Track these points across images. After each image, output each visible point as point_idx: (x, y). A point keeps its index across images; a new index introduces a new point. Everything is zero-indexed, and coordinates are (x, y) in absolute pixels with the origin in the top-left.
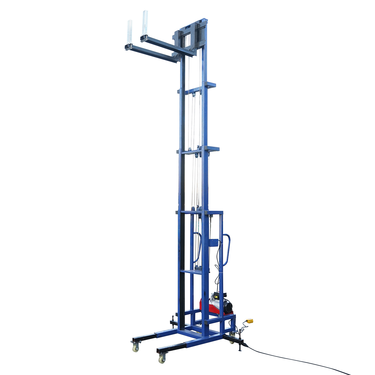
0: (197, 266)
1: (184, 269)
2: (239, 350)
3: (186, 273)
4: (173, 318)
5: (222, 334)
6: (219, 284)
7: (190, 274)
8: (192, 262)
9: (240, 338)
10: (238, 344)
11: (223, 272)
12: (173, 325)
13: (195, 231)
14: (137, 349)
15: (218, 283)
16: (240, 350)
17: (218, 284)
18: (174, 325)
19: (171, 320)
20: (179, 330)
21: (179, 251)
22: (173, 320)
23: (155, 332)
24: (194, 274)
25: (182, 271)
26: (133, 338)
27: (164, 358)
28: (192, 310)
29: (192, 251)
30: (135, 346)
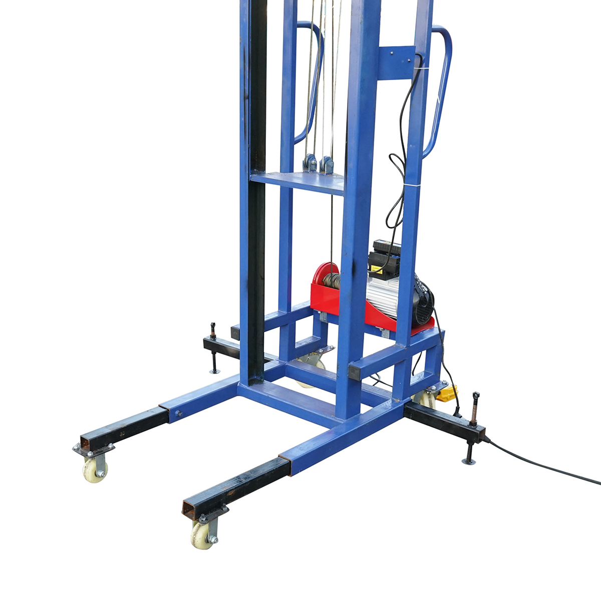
0: (312, 157)
1: (264, 169)
2: (465, 457)
3: (267, 186)
4: (213, 331)
5: (401, 403)
6: (400, 229)
7: (279, 187)
8: (289, 141)
9: (473, 423)
10: (466, 441)
11: (419, 183)
12: (214, 354)
13: (302, 17)
14: (100, 473)
15: (397, 225)
16: (469, 461)
17: (395, 228)
18: (218, 355)
19: (207, 334)
20: (245, 387)
21: (244, 98)
22: (213, 337)
23: (159, 403)
24: (294, 190)
25: (255, 178)
26: (82, 439)
27: (213, 532)
28: (285, 312)
29: (289, 99)
30: (92, 465)
